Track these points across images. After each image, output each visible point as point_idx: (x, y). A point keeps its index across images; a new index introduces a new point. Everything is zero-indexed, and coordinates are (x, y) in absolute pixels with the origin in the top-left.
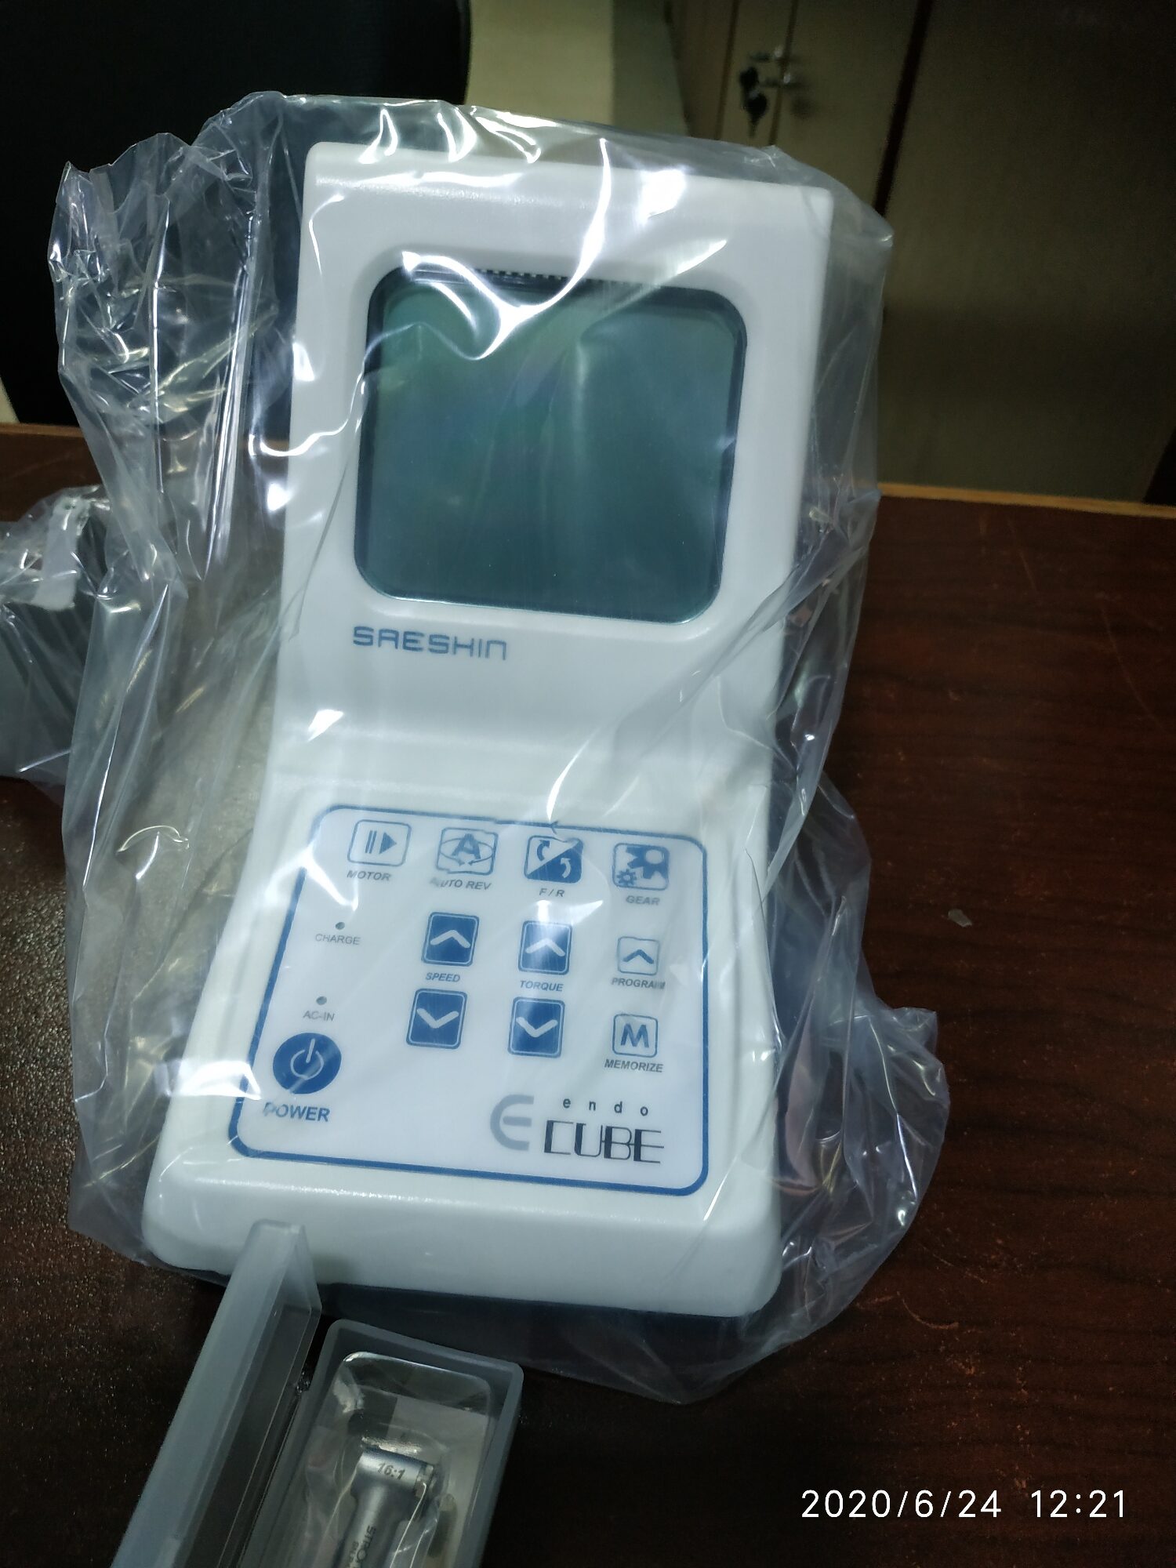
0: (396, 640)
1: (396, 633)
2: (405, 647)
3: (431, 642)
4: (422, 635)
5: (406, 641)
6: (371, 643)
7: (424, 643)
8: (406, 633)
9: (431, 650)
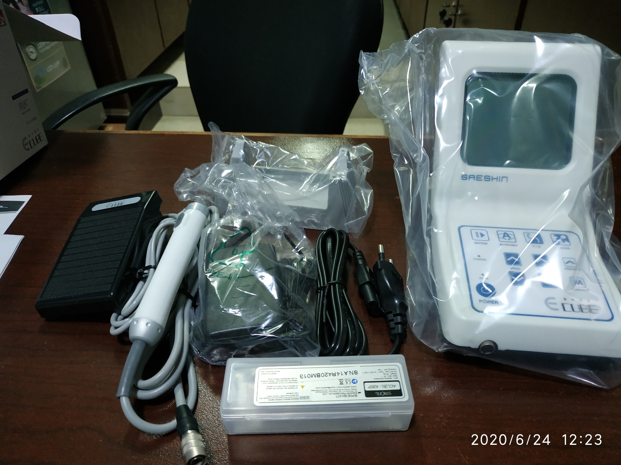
0: (474, 178)
1: (474, 176)
2: (477, 180)
3: (485, 178)
4: (482, 176)
5: (477, 178)
6: (466, 179)
7: (483, 178)
8: (477, 176)
9: (485, 180)
